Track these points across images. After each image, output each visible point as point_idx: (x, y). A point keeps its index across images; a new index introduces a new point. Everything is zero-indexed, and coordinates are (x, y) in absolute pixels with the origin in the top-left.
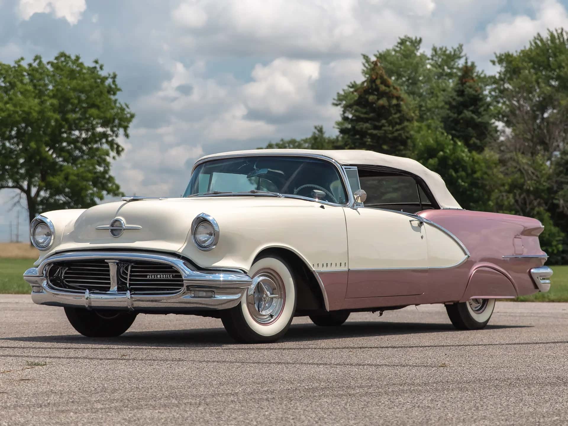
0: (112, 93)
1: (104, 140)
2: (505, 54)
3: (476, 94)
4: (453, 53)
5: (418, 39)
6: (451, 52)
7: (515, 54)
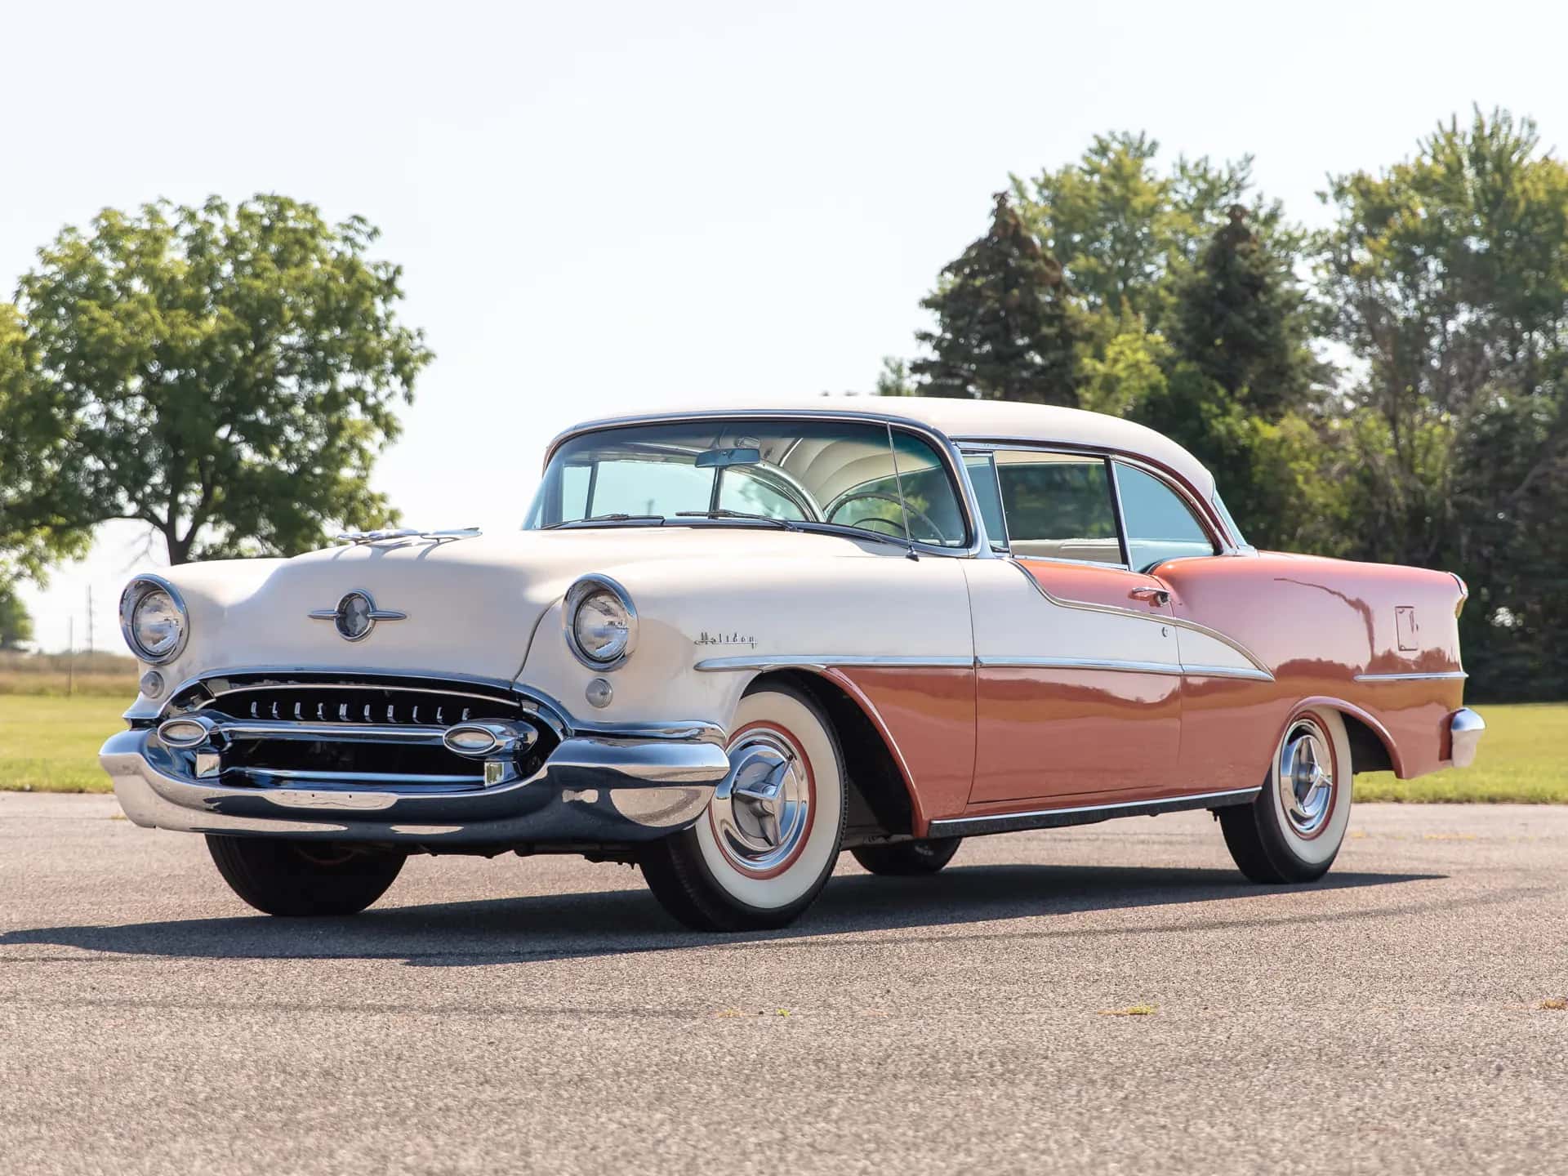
0: (380, 295)
1: (356, 405)
2: (1353, 175)
5: (1147, 142)
6: (1220, 173)
7: (1377, 177)
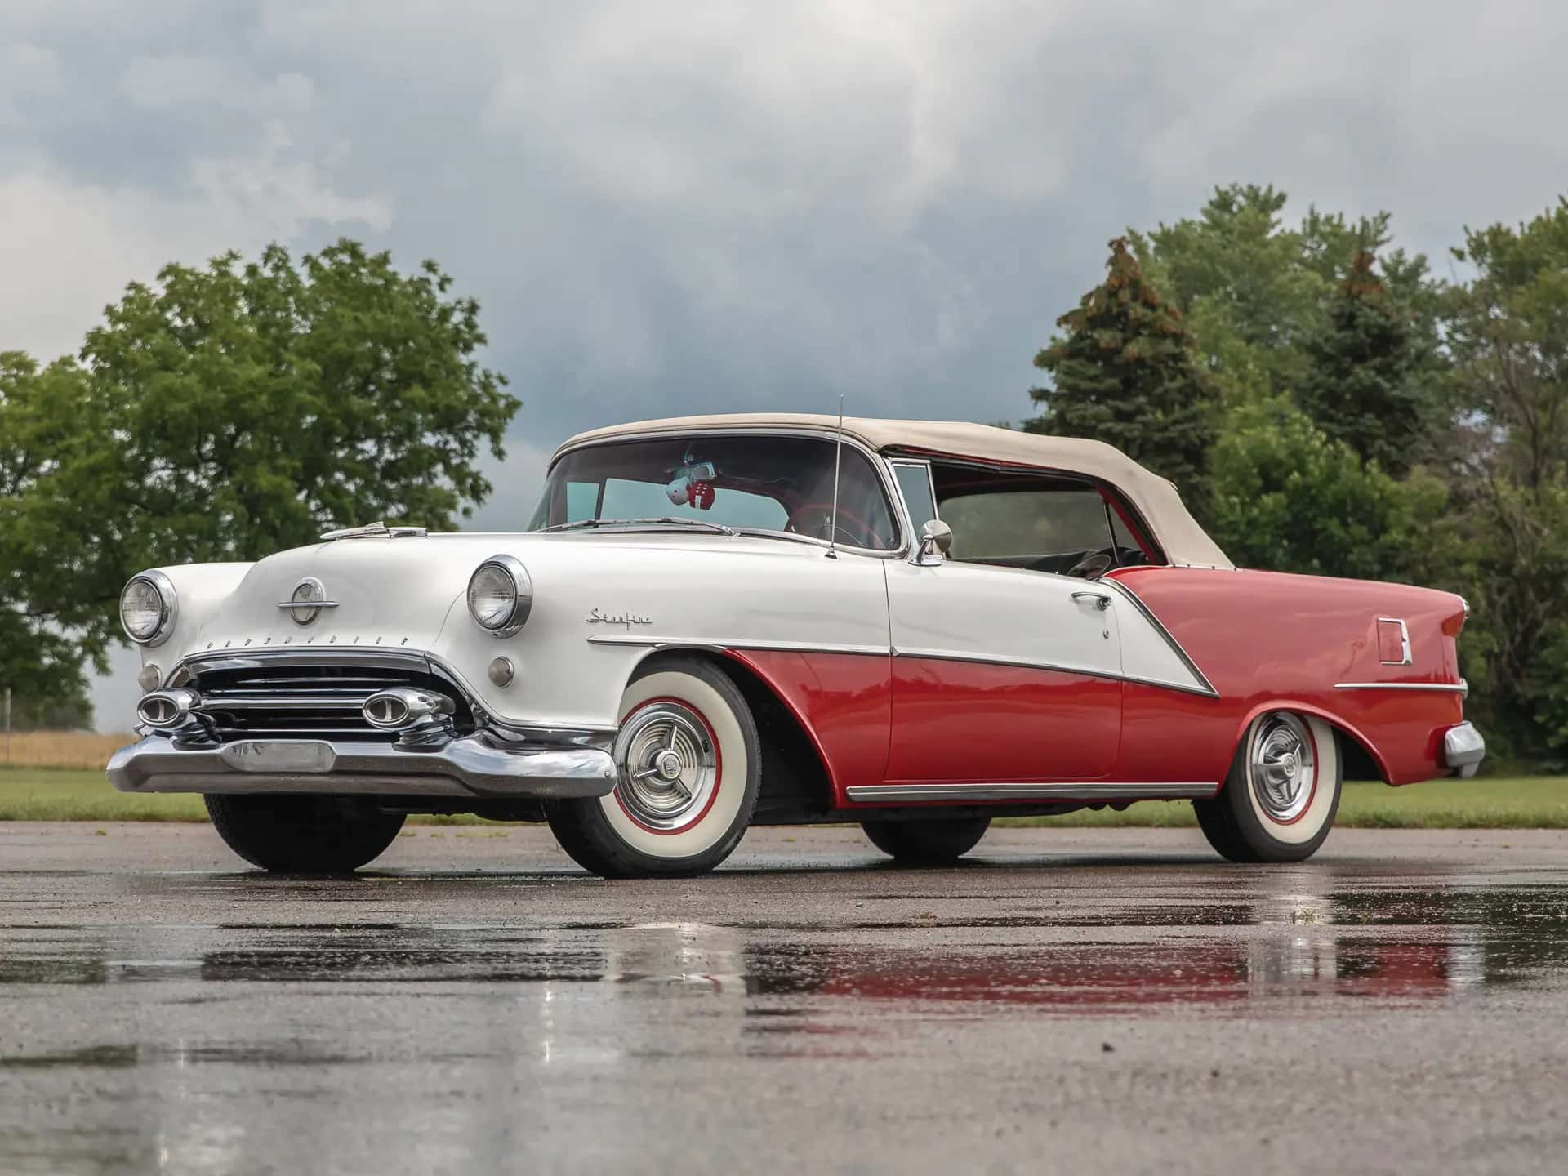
0: (461, 345)
1: (439, 468)
2: (1492, 229)
3: (1388, 324)
4: (1358, 231)
5: (1275, 194)
6: (1354, 228)
7: (1516, 232)
